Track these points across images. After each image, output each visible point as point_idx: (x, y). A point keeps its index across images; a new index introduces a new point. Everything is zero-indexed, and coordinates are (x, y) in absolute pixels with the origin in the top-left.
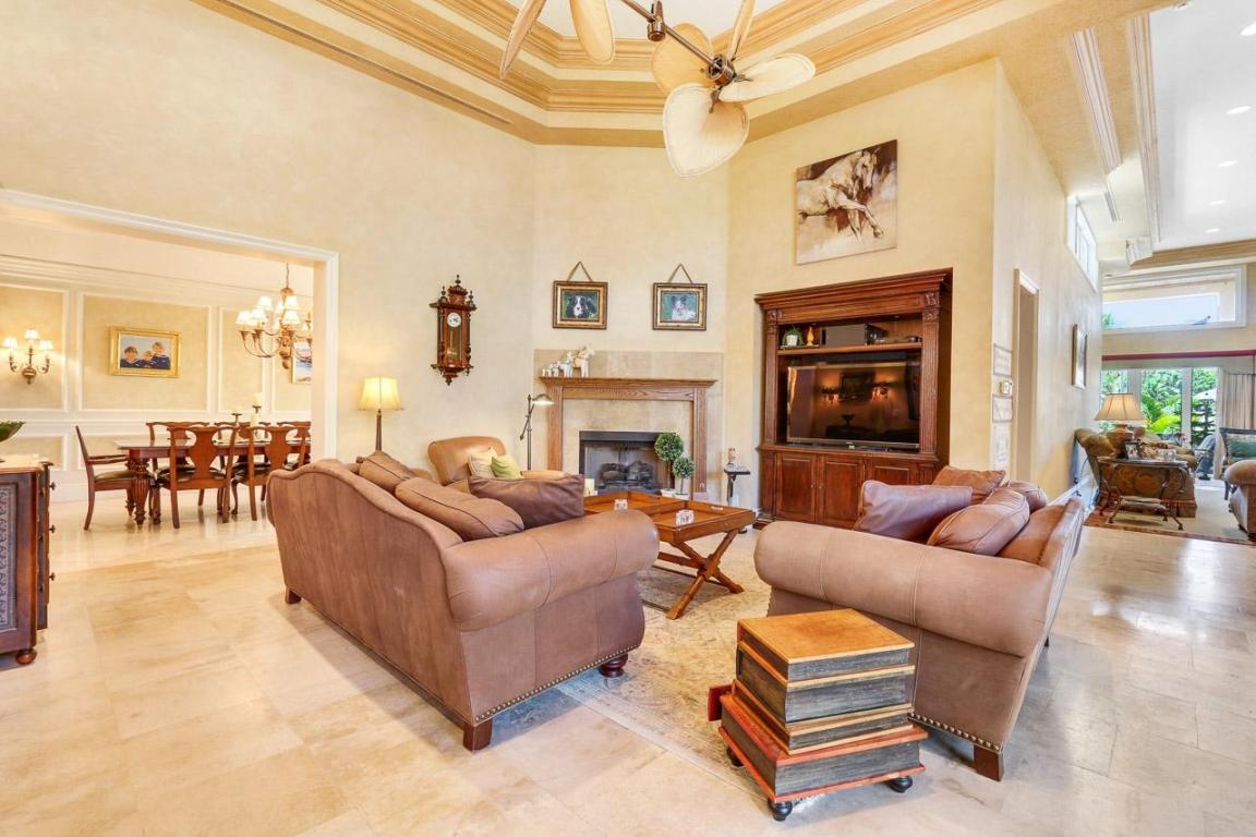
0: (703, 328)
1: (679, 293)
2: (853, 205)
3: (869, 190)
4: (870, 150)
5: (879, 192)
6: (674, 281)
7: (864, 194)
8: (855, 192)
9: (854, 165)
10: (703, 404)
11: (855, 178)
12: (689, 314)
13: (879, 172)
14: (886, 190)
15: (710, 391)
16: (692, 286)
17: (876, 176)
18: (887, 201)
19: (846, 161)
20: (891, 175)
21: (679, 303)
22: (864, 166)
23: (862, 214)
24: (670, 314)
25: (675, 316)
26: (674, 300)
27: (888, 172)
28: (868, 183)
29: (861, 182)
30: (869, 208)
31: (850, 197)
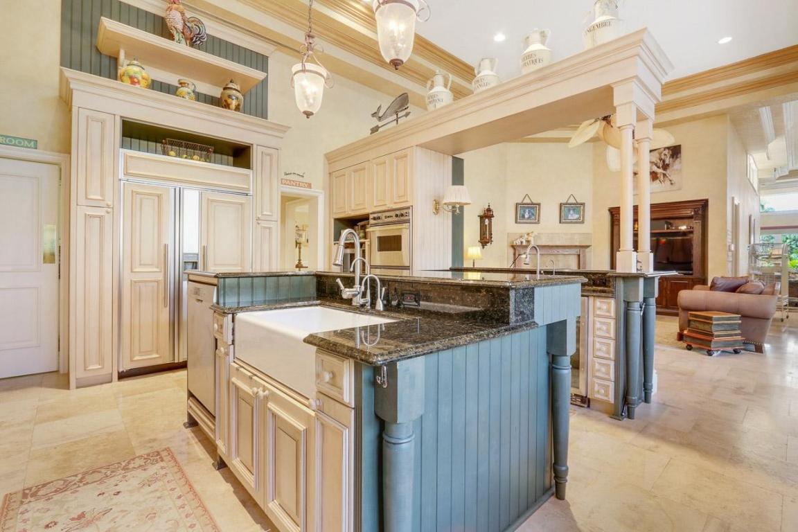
0: (583, 222)
1: (572, 207)
2: (660, 171)
3: (668, 165)
4: (668, 148)
5: (673, 166)
6: (569, 202)
7: (665, 167)
8: (661, 166)
9: (660, 154)
10: (584, 256)
11: (661, 159)
12: (576, 216)
13: (673, 158)
14: (676, 165)
15: (587, 250)
16: (577, 204)
17: (671, 159)
18: (677, 170)
19: (656, 151)
20: (678, 159)
21: (572, 212)
22: (665, 155)
23: (664, 175)
24: (568, 217)
25: (570, 217)
26: (569, 210)
27: (677, 158)
28: (667, 162)
29: (664, 161)
30: (668, 172)
31: (658, 167)
